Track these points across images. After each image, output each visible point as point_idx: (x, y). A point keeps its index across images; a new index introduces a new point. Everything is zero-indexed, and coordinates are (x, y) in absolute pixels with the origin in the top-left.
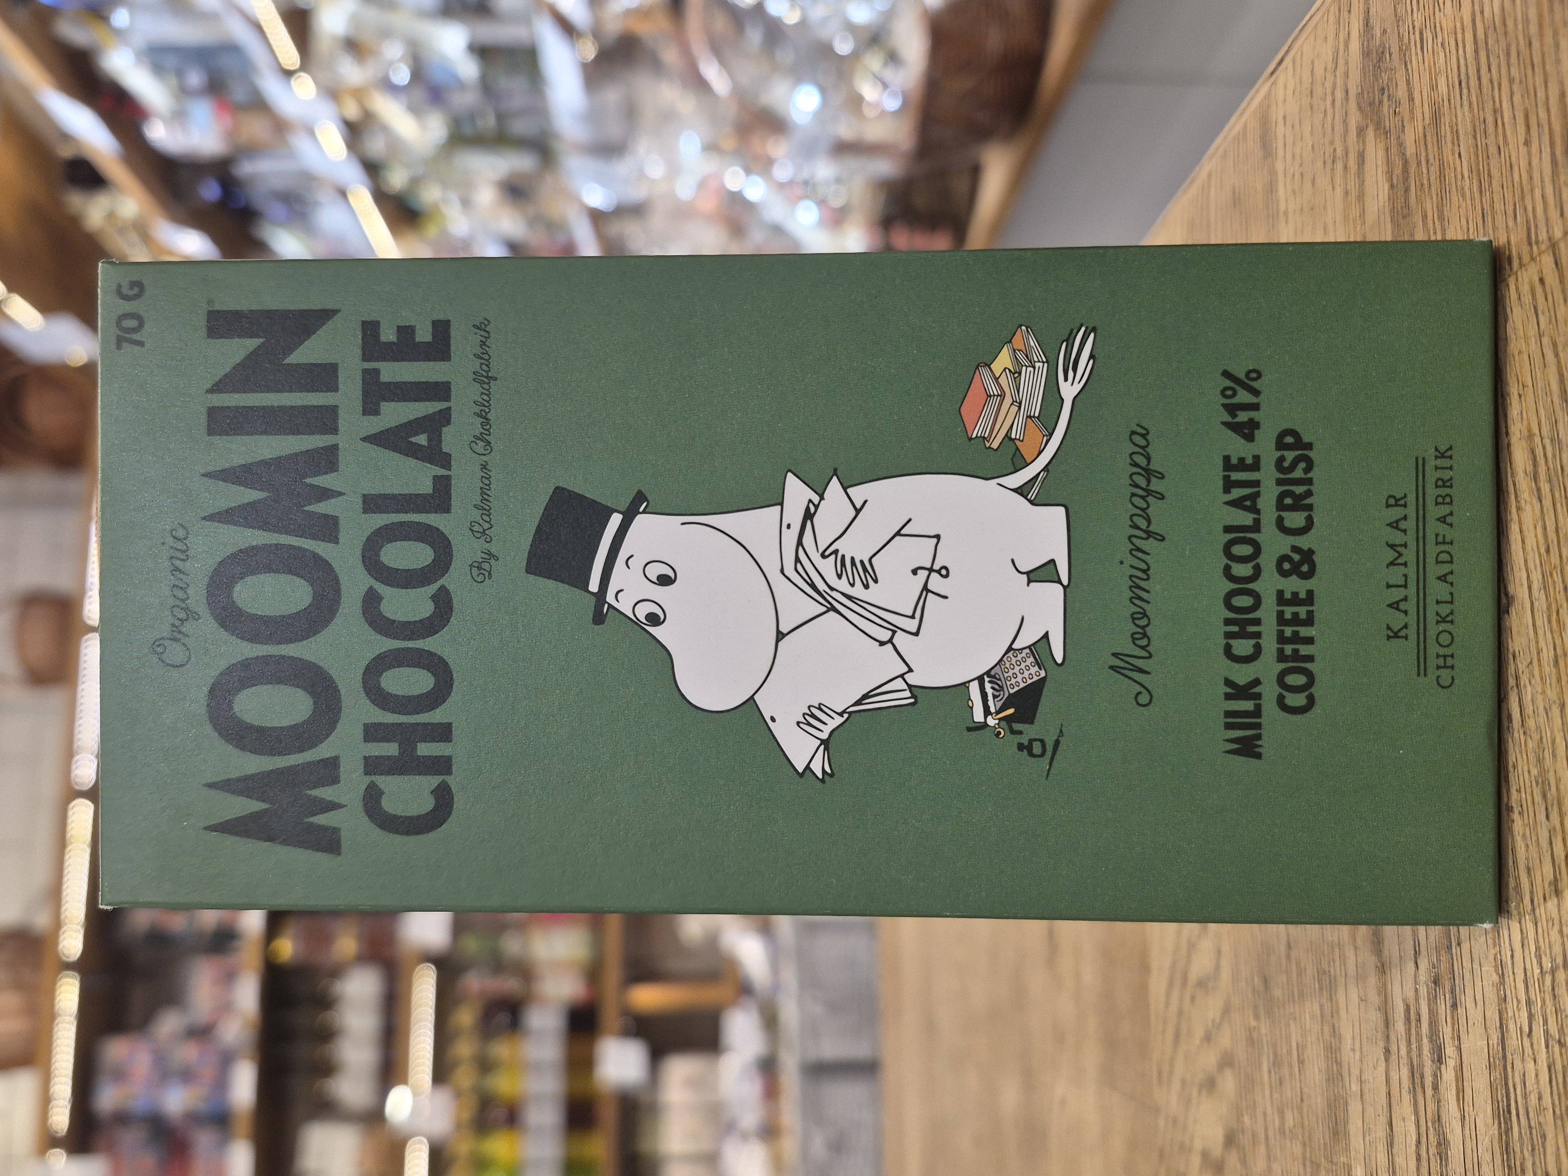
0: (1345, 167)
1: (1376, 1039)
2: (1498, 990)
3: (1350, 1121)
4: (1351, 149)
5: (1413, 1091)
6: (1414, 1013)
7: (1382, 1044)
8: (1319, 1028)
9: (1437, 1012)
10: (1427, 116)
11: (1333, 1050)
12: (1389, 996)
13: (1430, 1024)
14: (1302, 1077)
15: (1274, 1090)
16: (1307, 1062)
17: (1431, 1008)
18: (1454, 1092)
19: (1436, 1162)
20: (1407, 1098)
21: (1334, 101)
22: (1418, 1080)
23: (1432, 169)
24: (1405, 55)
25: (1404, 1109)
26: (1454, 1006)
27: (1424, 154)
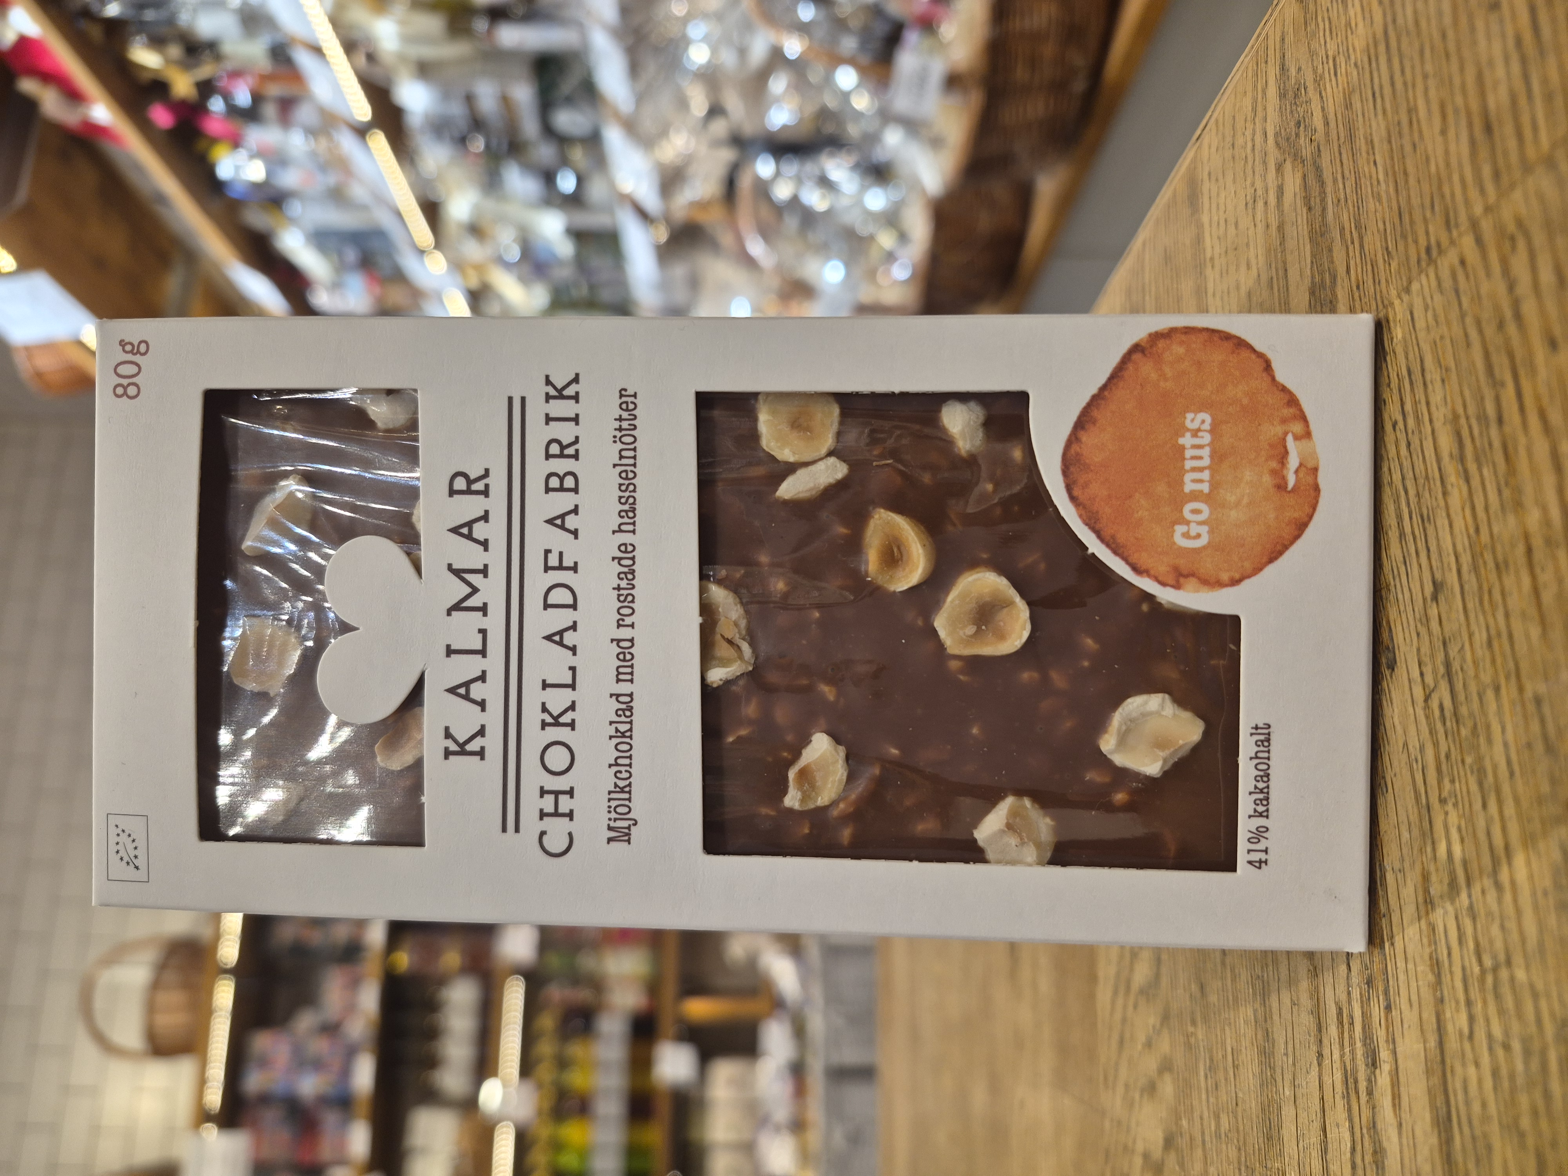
0: (1266, 203)
1: (1309, 1043)
2: (1435, 991)
3: (1284, 1125)
4: (1270, 185)
5: (1347, 1096)
6: (1347, 1016)
7: (1314, 1048)
8: (1254, 1033)
9: (1371, 1015)
10: (1342, 135)
11: (1267, 1055)
12: (1322, 1000)
13: (1364, 1028)
14: (1238, 1084)
15: (1210, 1094)
16: (1241, 1067)
17: (1365, 1011)
18: (1389, 1098)
19: (1372, 1169)
20: (1340, 1103)
21: (1254, 146)
22: (1351, 1085)
23: (1348, 184)
24: (1319, 85)
25: (1338, 1114)
26: (1388, 1008)
27: (1339, 171)
